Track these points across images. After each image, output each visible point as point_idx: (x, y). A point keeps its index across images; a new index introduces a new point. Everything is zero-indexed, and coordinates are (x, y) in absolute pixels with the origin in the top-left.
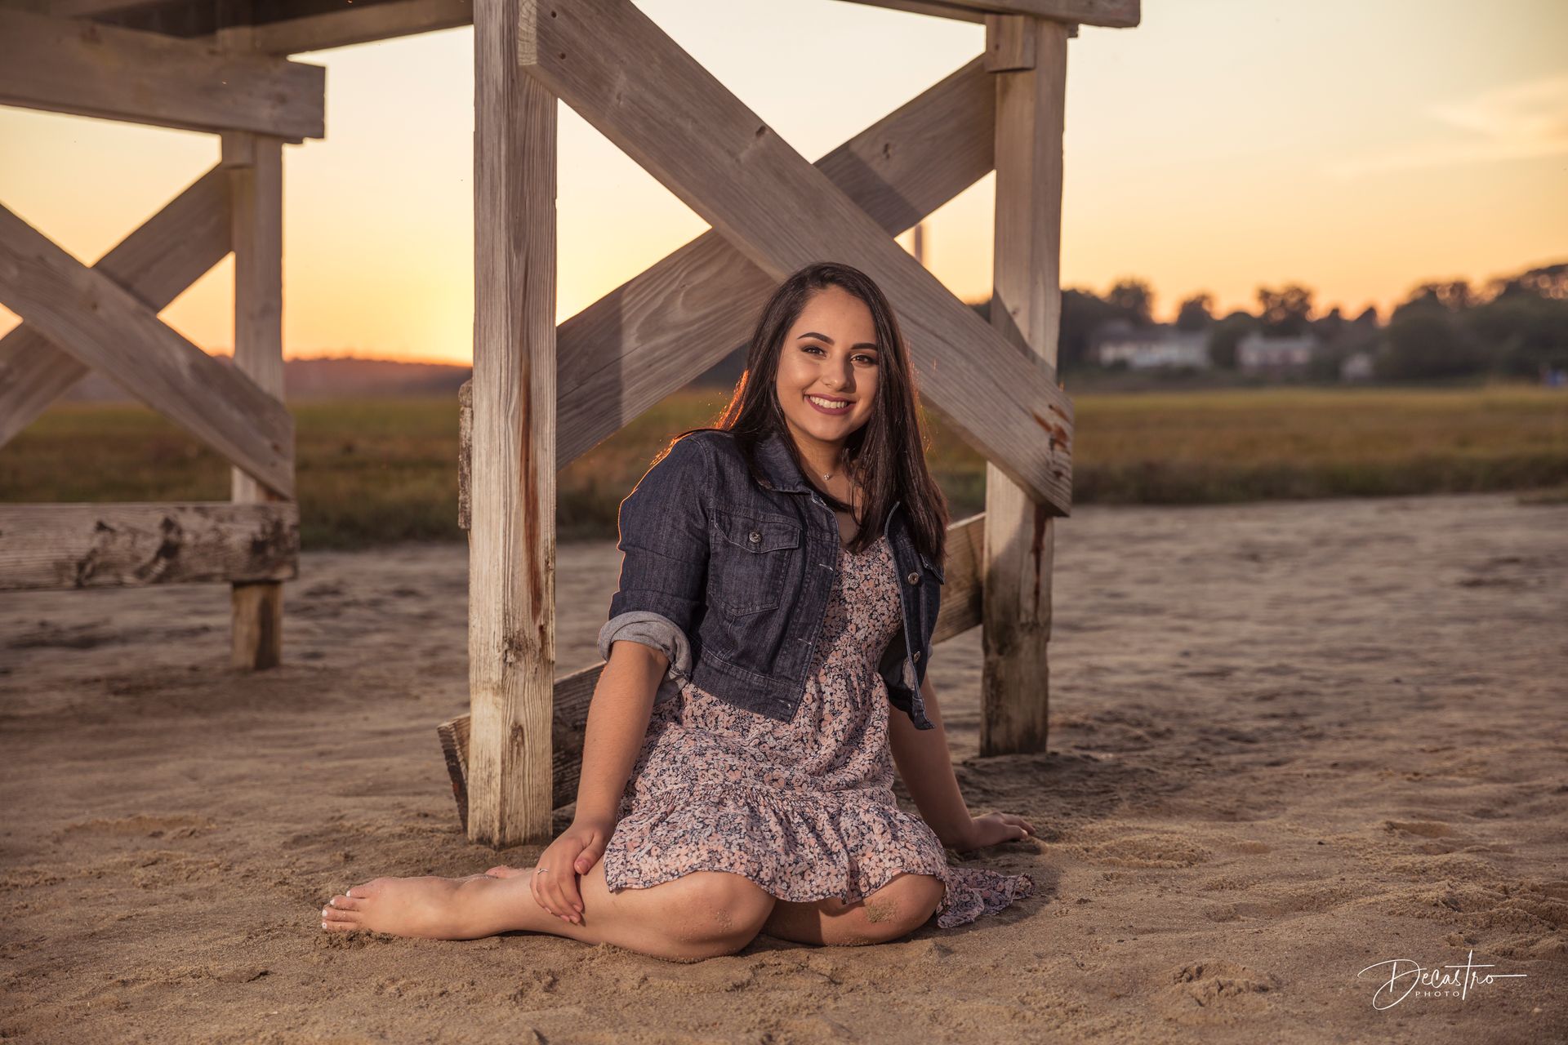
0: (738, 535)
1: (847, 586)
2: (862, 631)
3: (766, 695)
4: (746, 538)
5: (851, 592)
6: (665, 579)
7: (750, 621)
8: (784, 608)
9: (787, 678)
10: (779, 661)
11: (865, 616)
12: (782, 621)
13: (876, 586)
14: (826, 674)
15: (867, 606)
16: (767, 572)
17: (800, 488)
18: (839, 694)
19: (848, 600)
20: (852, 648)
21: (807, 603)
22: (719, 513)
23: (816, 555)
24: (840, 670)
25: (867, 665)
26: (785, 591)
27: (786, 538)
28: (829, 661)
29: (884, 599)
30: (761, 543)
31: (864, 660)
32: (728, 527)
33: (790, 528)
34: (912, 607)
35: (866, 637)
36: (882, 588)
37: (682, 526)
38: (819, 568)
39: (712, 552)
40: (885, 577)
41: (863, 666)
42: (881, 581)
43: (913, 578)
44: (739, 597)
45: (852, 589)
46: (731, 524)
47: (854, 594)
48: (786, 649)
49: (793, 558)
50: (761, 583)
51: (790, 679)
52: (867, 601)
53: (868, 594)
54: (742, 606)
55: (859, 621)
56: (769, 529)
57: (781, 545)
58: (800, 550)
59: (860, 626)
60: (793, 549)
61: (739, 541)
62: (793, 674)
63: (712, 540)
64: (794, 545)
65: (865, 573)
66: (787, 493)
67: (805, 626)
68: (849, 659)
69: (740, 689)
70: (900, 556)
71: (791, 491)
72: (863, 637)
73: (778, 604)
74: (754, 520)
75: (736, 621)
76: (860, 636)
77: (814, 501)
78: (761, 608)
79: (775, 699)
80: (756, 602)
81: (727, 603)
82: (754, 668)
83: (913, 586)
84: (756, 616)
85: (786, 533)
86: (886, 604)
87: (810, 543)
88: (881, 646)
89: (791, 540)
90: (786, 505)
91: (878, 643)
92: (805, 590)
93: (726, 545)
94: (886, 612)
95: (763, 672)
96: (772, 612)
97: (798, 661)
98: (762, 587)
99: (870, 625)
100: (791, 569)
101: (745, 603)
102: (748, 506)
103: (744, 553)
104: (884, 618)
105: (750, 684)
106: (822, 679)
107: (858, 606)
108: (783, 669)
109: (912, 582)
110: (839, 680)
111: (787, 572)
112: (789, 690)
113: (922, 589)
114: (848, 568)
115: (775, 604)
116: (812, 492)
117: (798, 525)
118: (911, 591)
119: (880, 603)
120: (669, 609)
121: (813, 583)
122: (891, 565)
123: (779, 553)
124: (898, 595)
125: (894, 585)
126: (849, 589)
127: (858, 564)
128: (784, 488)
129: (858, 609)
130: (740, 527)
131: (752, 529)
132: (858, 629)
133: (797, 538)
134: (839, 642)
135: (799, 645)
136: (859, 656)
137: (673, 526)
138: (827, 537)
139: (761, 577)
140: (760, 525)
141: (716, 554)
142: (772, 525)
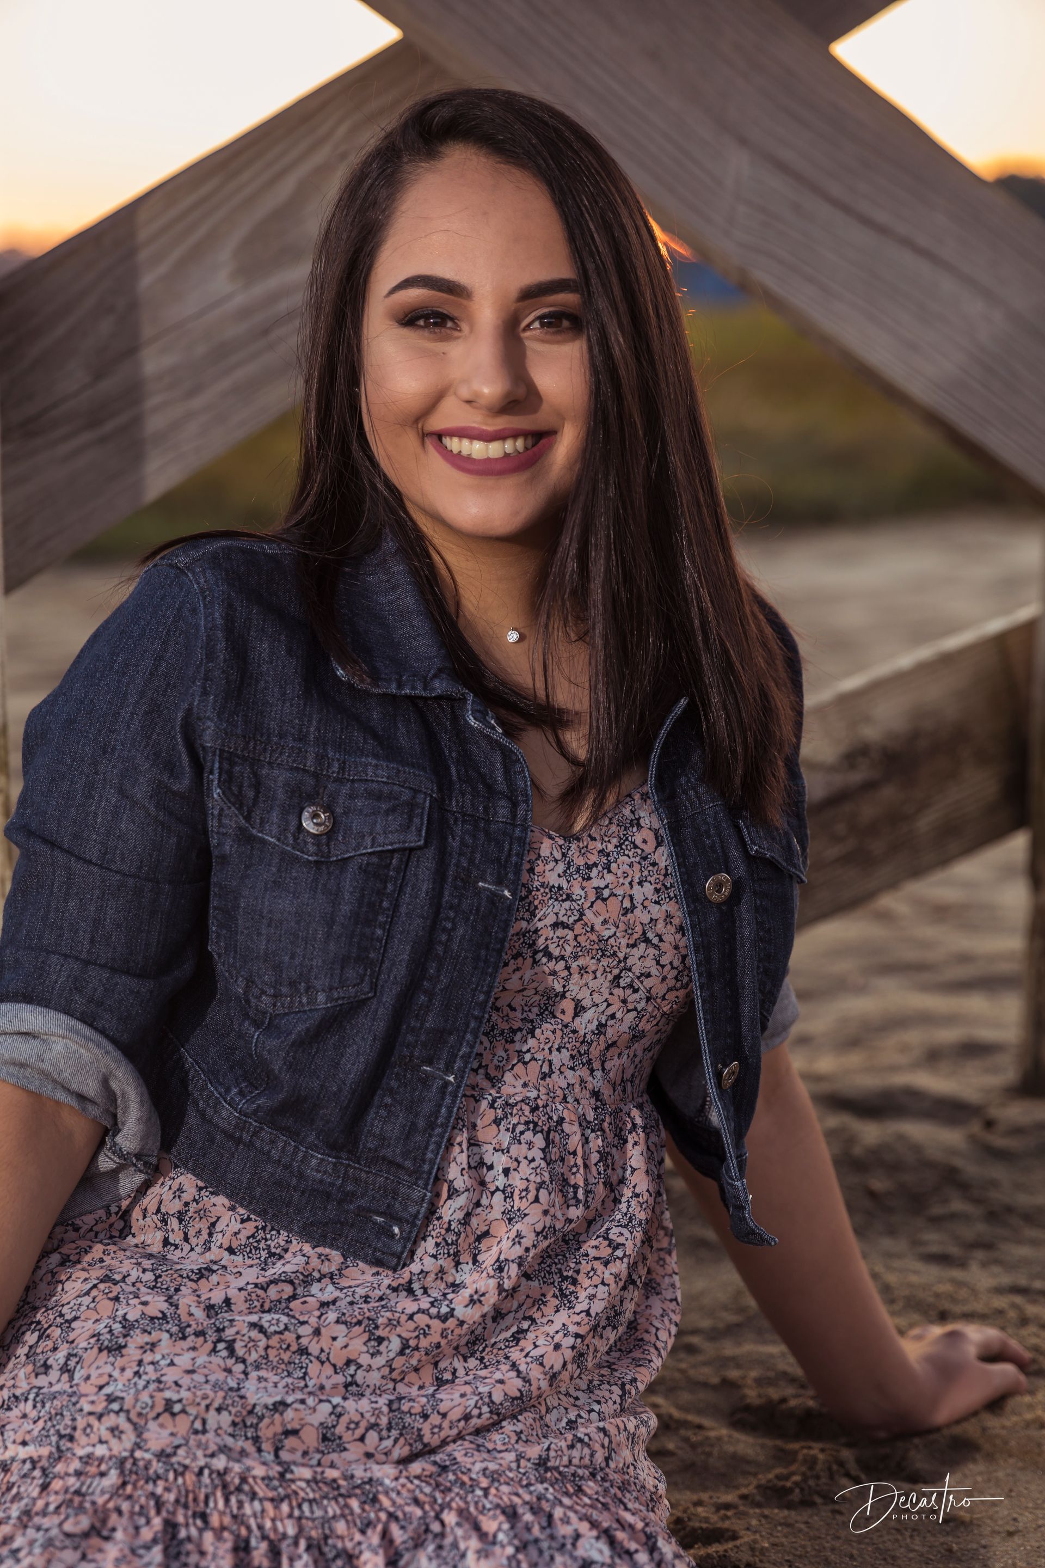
0: (275, 816)
1: (551, 919)
2: (589, 1014)
3: (340, 1202)
4: (294, 823)
5: (560, 932)
6: (97, 923)
7: (301, 1027)
8: (389, 997)
9: (391, 1163)
10: (375, 1122)
11: (602, 982)
12: (380, 1026)
13: (626, 912)
14: (497, 1122)
15: (605, 962)
16: (345, 909)
17: (440, 686)
18: (525, 1170)
19: (556, 952)
20: (565, 1054)
21: (444, 981)
22: (228, 758)
23: (471, 861)
24: (534, 1110)
25: (606, 1092)
26: (391, 953)
27: (395, 821)
28: (506, 1090)
29: (647, 941)
30: (330, 834)
31: (597, 1081)
32: (251, 794)
33: (406, 795)
34: (716, 958)
35: (601, 1026)
36: (641, 916)
37: (141, 791)
38: (478, 892)
39: (215, 853)
40: (648, 889)
41: (596, 1094)
42: (638, 898)
43: (719, 886)
44: (278, 968)
45: (564, 926)
46: (257, 785)
47: (570, 935)
48: (392, 1092)
49: (412, 870)
50: (328, 936)
51: (399, 1166)
52: (603, 949)
53: (607, 934)
54: (285, 990)
55: (584, 994)
56: (351, 797)
57: (380, 839)
58: (430, 852)
59: (587, 1003)
60: (411, 850)
61: (275, 830)
62: (406, 1155)
63: (213, 824)
64: (413, 839)
65: (596, 882)
66: (408, 697)
67: (440, 1036)
68: (558, 1081)
69: (279, 1183)
70: (687, 831)
71: (419, 692)
72: (593, 1026)
73: (374, 987)
74: (316, 775)
75: (270, 1026)
76: (586, 1023)
77: (472, 721)
78: (329, 999)
79: (364, 1213)
80: (318, 984)
81: (250, 982)
82: (311, 1138)
83: (719, 905)
84: (317, 1016)
85: (392, 810)
86: (652, 951)
87: (458, 830)
88: (645, 1042)
89: (406, 827)
90: (402, 729)
91: (636, 1036)
92: (440, 949)
93: (245, 838)
94: (654, 971)
95: (333, 1148)
96: (355, 1007)
97: (421, 1123)
98: (332, 946)
99: (614, 1000)
100: (406, 898)
101: (292, 984)
102: (302, 738)
103: (288, 860)
104: (648, 983)
105: (301, 1176)
106: (487, 1133)
107: (581, 962)
108: (382, 1138)
109: (715, 897)
110: (528, 1135)
111: (396, 907)
112: (395, 1193)
113: (745, 911)
114: (552, 875)
115: (365, 986)
116: (470, 697)
117: (428, 786)
118: (712, 919)
119: (637, 952)
120: (100, 1004)
121: (461, 931)
122: (663, 857)
123: (375, 860)
124: (681, 929)
125: (671, 907)
126: (555, 925)
127: (580, 861)
128: (400, 686)
129: (583, 970)
130: (281, 795)
131: (311, 798)
132: (579, 1009)
133: (420, 822)
134: (532, 1042)
135: (425, 1081)
136: (584, 1072)
137: (121, 792)
138: (503, 810)
139: (330, 922)
140: (331, 787)
141: (224, 858)
142: (361, 787)
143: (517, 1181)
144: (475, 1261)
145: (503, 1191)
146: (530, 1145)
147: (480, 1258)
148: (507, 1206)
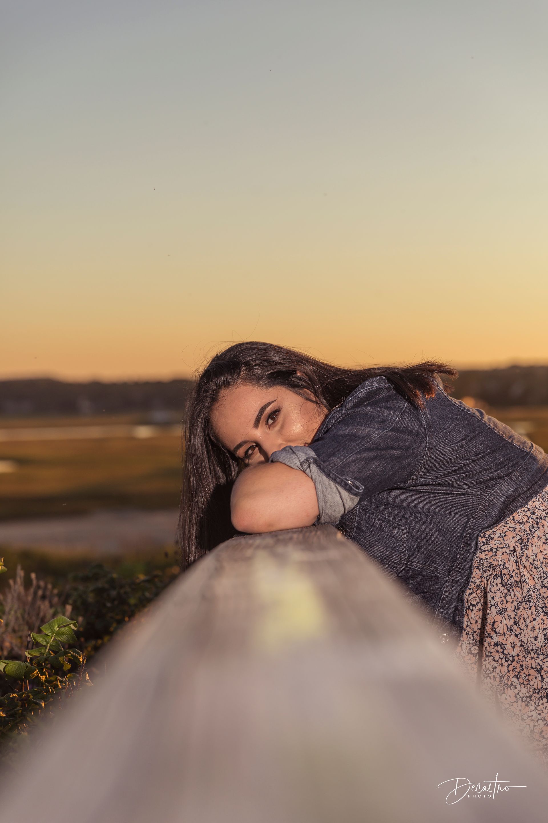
143: (497, 599)
144: (496, 633)
145: (494, 605)
146: (497, 584)
147: (497, 630)
148: (497, 609)
